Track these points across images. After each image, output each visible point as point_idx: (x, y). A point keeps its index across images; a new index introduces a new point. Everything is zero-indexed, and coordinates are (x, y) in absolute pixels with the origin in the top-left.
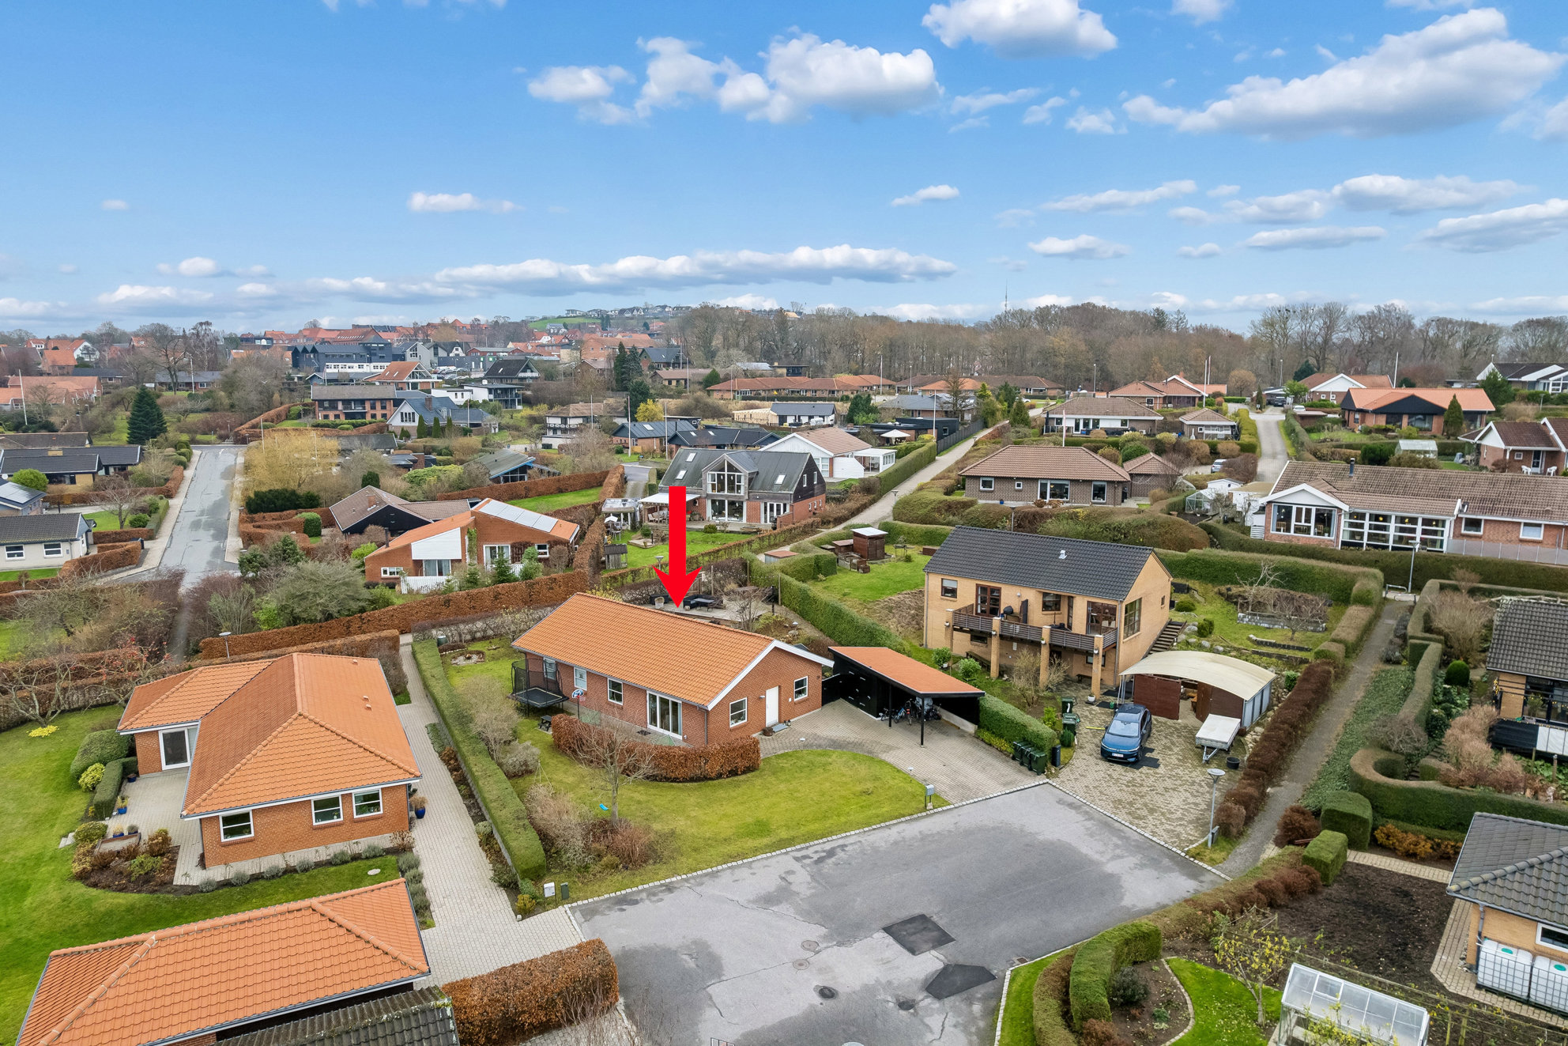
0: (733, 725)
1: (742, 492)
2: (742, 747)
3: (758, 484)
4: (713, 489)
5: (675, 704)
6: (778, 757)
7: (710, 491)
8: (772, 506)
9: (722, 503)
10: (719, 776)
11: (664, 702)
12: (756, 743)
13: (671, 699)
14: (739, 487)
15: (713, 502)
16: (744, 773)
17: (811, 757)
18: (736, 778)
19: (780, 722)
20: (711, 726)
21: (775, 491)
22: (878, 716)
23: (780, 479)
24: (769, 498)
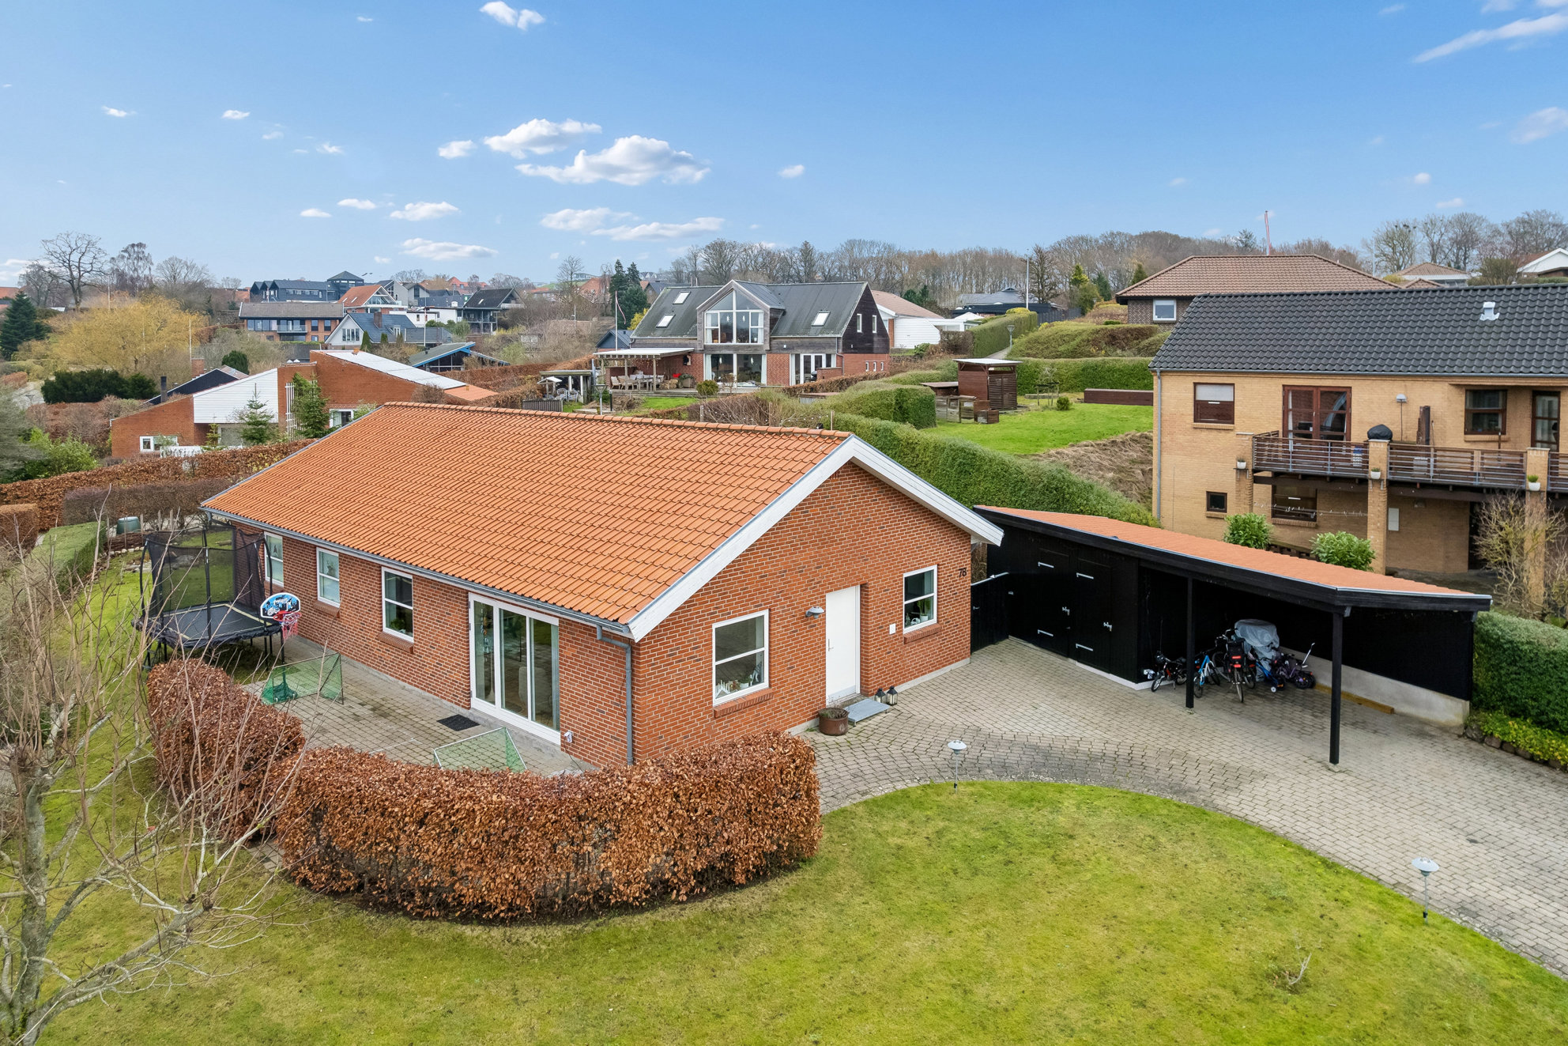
0: (722, 697)
1: (761, 340)
2: (749, 777)
3: (785, 327)
4: (715, 337)
5: (543, 632)
6: (877, 807)
7: (708, 341)
8: (807, 360)
9: (728, 358)
10: (660, 892)
11: (513, 626)
12: (805, 758)
13: (529, 615)
14: (755, 335)
15: (715, 358)
16: (758, 876)
17: (988, 809)
18: (724, 903)
19: (865, 692)
20: (646, 699)
21: (812, 333)
22: (1141, 678)
23: (821, 319)
24: (802, 346)
